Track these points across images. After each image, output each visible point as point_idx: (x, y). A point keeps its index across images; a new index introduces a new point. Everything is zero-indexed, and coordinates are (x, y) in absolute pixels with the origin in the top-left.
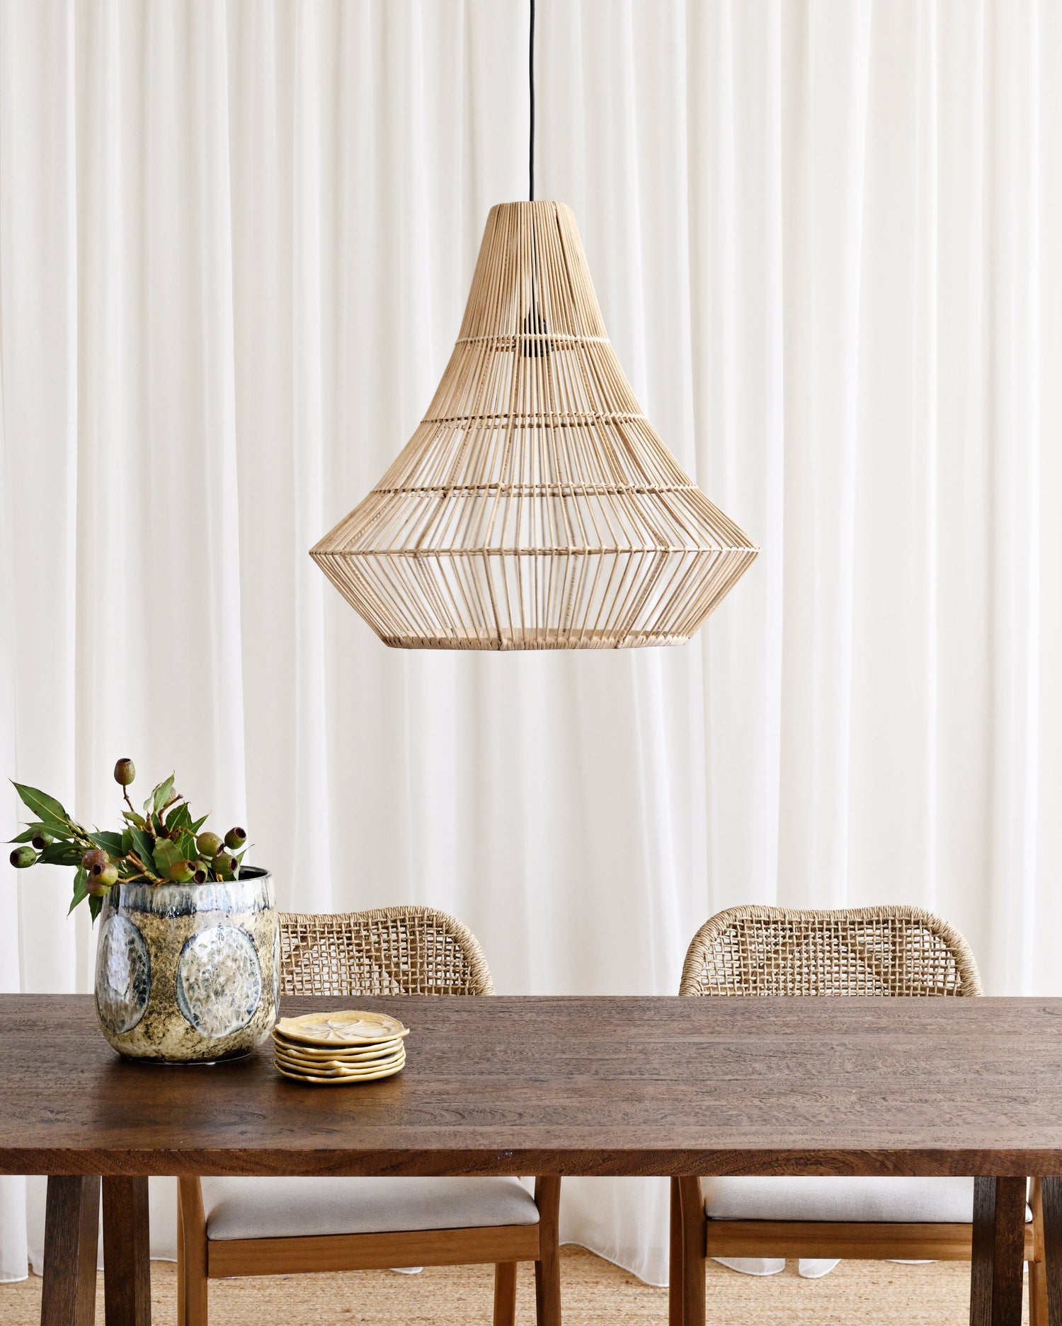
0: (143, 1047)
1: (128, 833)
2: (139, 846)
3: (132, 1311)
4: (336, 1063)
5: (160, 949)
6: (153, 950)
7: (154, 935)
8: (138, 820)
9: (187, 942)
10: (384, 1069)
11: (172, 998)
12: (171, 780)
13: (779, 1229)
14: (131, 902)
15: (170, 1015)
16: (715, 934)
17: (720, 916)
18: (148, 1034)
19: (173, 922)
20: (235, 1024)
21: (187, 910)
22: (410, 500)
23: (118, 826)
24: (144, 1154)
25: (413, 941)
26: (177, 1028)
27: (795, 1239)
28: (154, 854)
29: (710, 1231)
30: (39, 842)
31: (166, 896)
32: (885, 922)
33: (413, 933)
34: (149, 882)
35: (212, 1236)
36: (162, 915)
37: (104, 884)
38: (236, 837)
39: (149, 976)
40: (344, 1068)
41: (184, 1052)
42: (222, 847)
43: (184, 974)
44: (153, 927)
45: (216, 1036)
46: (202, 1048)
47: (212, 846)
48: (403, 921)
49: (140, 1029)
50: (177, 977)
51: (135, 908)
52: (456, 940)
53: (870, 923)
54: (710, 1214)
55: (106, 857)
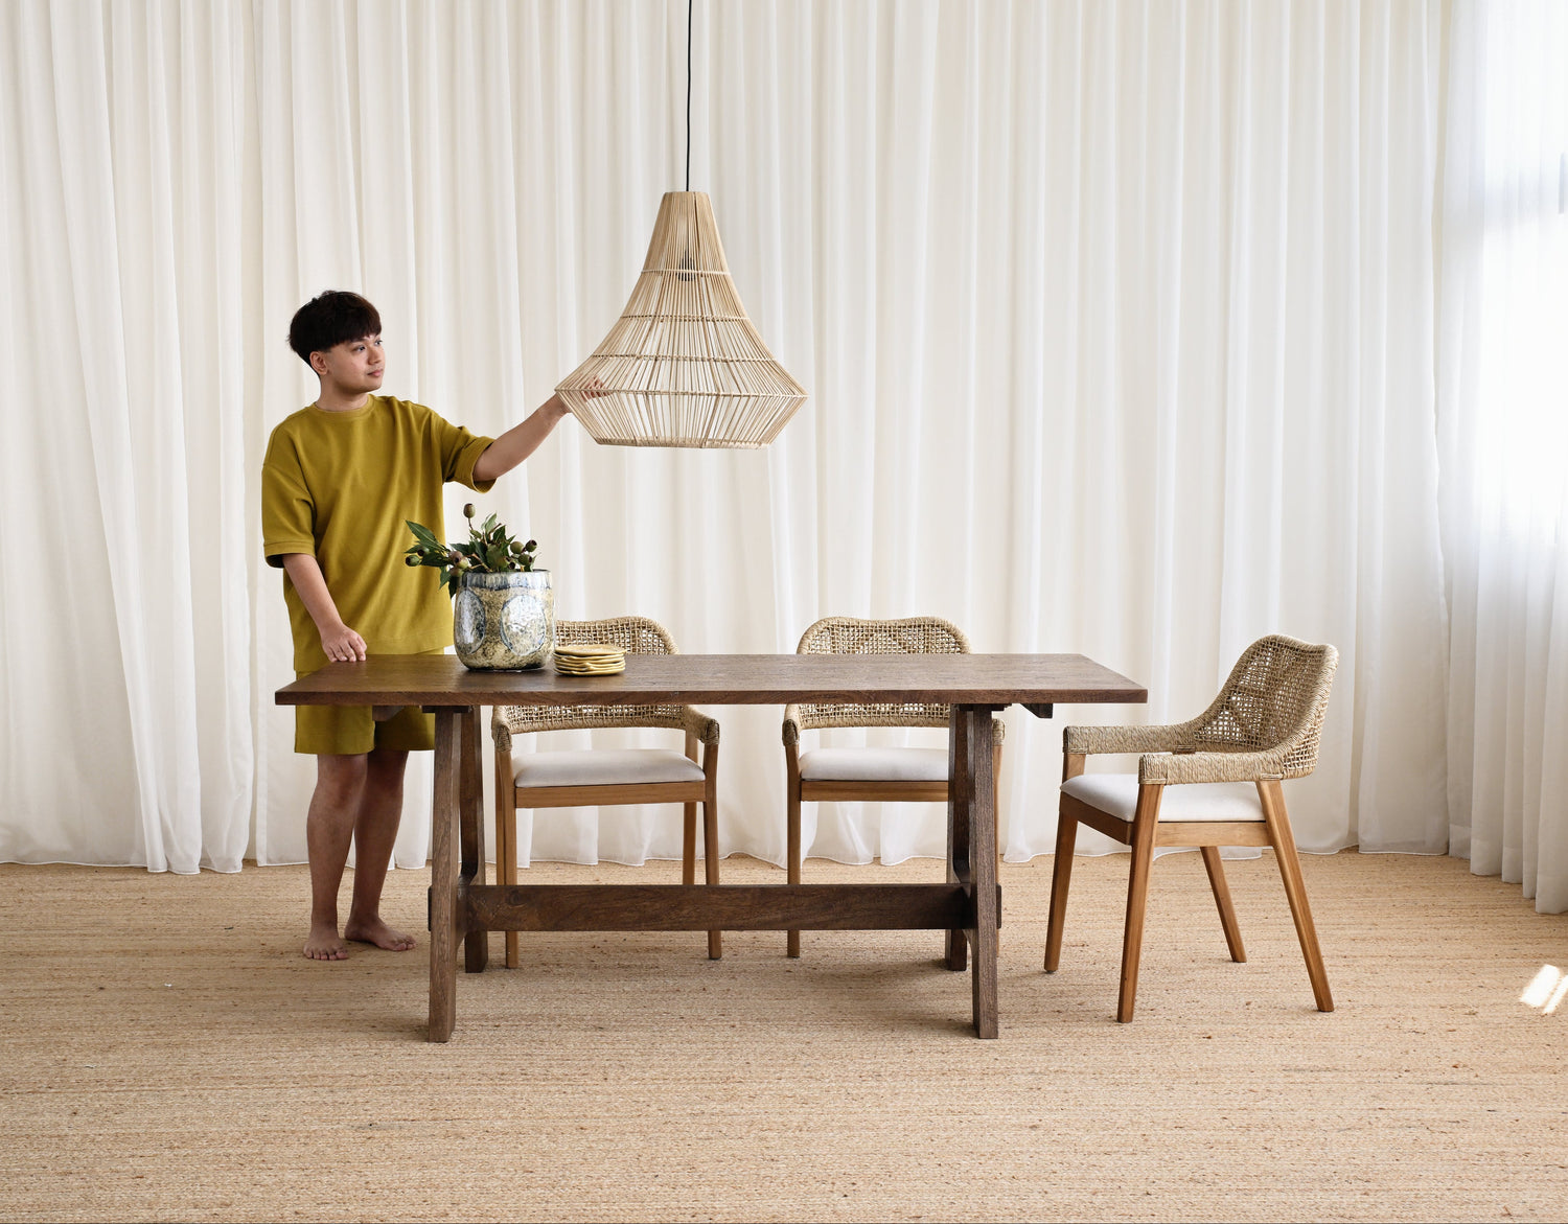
0: (482, 662)
1: (472, 544)
2: (478, 550)
3: (475, 818)
4: (588, 664)
5: (490, 607)
6: (487, 608)
7: (487, 600)
8: (477, 535)
9: (505, 603)
10: (613, 669)
11: (498, 634)
12: (495, 516)
13: (842, 785)
14: (474, 581)
15: (496, 643)
16: (816, 633)
17: (819, 623)
18: (484, 654)
19: (498, 593)
20: (532, 649)
21: (505, 587)
22: (614, 361)
23: (466, 540)
24: (489, 694)
25: (634, 637)
26: (501, 650)
27: (851, 790)
28: (487, 554)
29: (803, 786)
30: (421, 552)
31: (493, 579)
32: (919, 626)
33: (634, 632)
34: (485, 572)
35: (518, 785)
36: (492, 589)
37: (461, 568)
38: (531, 545)
39: (485, 622)
40: (592, 667)
41: (504, 663)
42: (524, 550)
43: (504, 621)
44: (487, 596)
45: (522, 655)
46: (514, 661)
47: (519, 549)
48: (627, 625)
49: (480, 651)
50: (500, 623)
51: (476, 586)
52: (659, 636)
53: (910, 627)
54: (803, 777)
55: (461, 555)
